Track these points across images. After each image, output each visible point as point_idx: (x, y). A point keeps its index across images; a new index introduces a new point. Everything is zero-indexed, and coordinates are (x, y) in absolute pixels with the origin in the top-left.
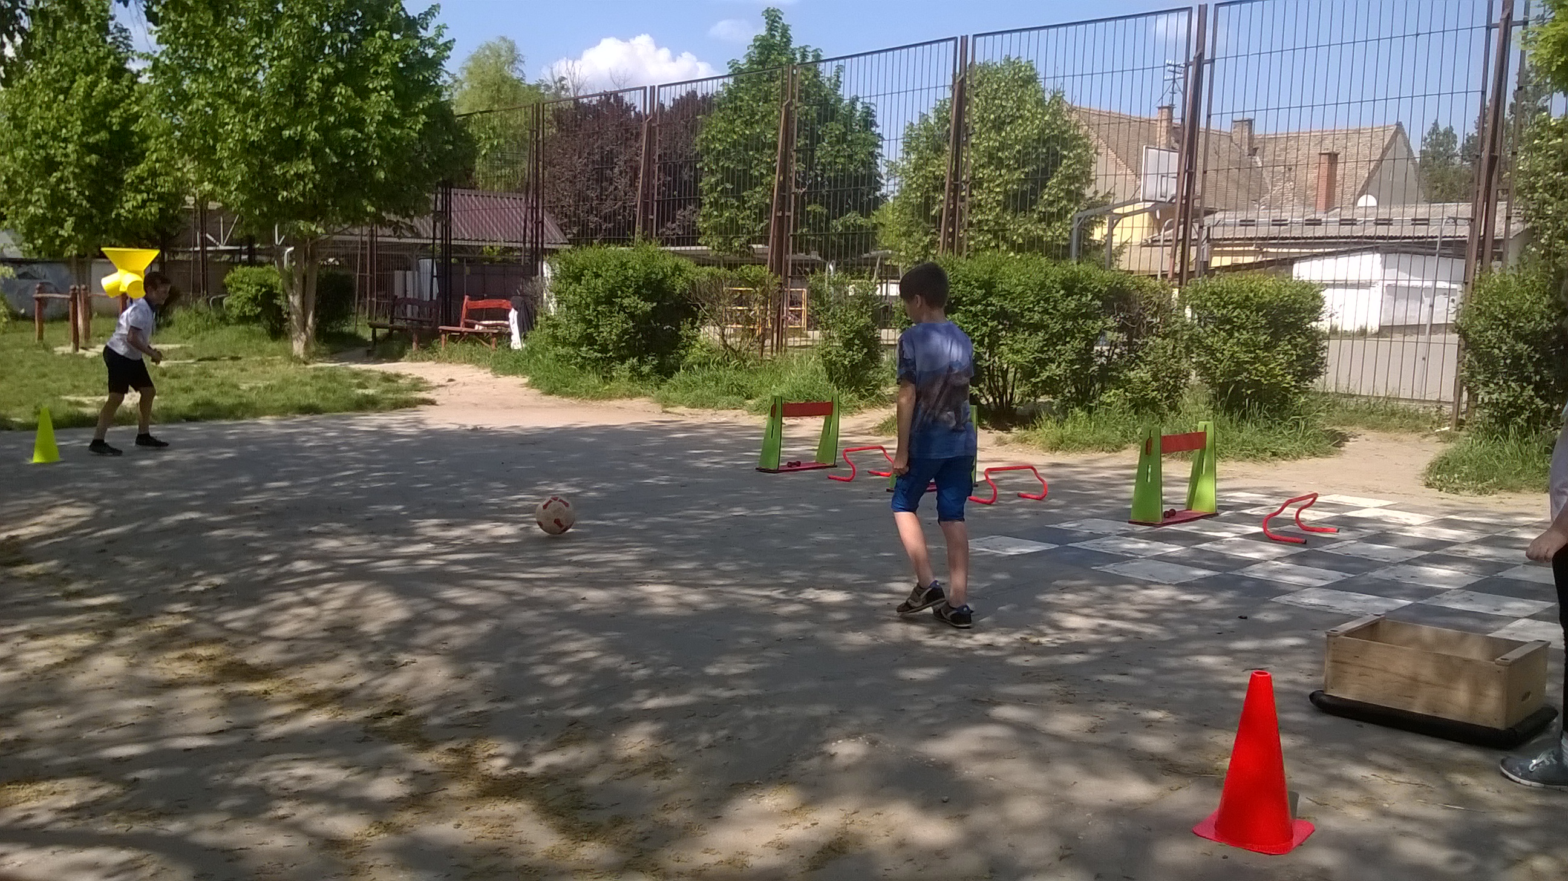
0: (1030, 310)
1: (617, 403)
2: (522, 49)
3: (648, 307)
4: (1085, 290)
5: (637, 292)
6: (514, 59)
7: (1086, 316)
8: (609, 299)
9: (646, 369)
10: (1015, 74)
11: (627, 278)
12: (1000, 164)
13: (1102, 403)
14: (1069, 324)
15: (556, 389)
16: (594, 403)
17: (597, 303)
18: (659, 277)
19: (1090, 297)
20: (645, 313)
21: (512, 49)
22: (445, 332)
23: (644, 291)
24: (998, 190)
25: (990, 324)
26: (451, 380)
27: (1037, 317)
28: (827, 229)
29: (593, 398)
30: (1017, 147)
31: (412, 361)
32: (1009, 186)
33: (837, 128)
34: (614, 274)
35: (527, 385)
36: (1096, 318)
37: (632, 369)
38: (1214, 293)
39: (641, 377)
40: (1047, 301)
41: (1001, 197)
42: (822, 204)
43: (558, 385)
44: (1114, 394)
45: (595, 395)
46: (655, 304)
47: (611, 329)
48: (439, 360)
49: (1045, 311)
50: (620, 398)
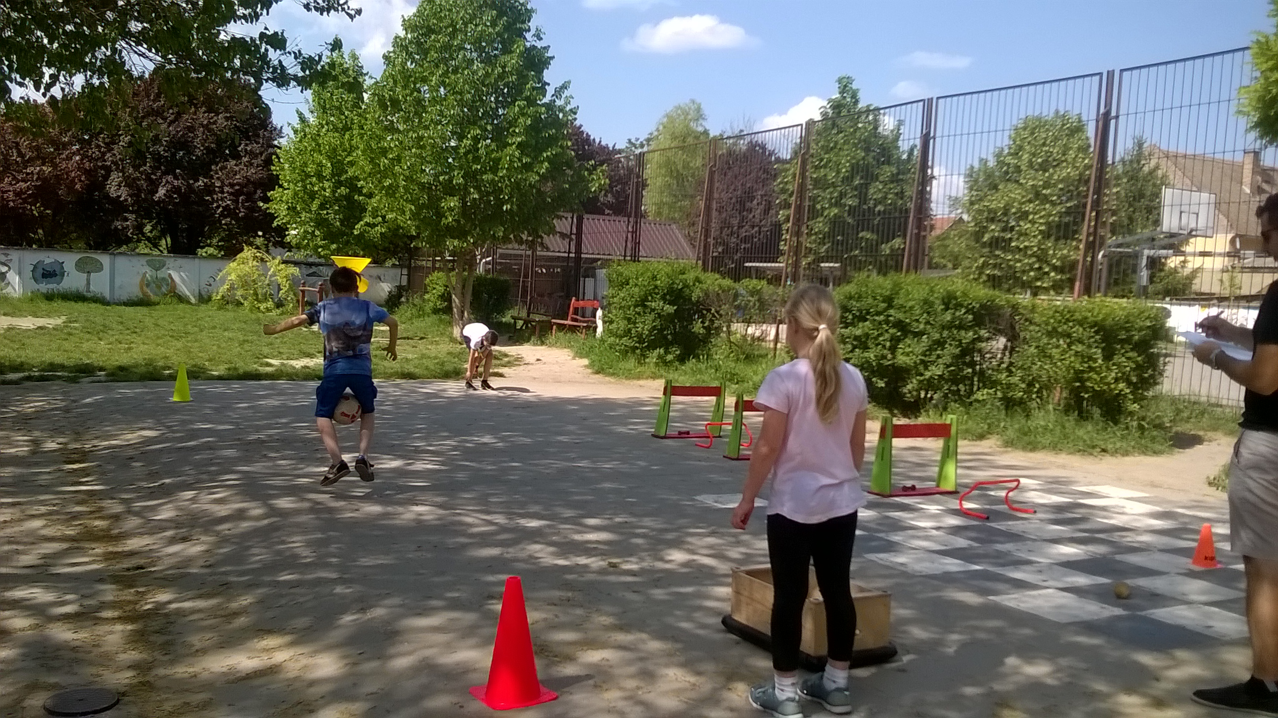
0: (917, 321)
1: (641, 382)
2: (706, 110)
3: (670, 309)
4: (958, 306)
5: (663, 298)
6: (699, 116)
7: (960, 327)
8: (642, 303)
9: (670, 357)
10: (1063, 125)
11: (656, 287)
12: (1045, 199)
13: (977, 401)
14: (945, 333)
15: (603, 369)
16: (627, 382)
17: (636, 306)
18: (680, 287)
19: (963, 311)
20: (669, 314)
21: (699, 109)
22: (555, 323)
23: (668, 297)
24: (1041, 221)
25: (891, 331)
26: (538, 360)
27: (922, 326)
28: (877, 251)
29: (627, 378)
30: (1060, 186)
31: (534, 345)
32: (1051, 218)
33: (888, 171)
34: (646, 283)
35: (586, 366)
36: (967, 329)
37: (660, 357)
38: (1056, 312)
39: (666, 363)
40: (928, 313)
41: (1043, 228)
42: (873, 232)
43: (605, 367)
44: (988, 394)
45: (630, 376)
46: (675, 308)
47: (645, 325)
48: (551, 345)
49: (927, 323)
50: (647, 378)
